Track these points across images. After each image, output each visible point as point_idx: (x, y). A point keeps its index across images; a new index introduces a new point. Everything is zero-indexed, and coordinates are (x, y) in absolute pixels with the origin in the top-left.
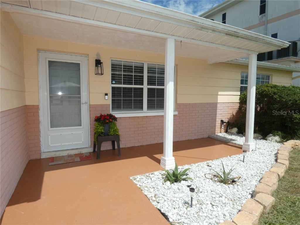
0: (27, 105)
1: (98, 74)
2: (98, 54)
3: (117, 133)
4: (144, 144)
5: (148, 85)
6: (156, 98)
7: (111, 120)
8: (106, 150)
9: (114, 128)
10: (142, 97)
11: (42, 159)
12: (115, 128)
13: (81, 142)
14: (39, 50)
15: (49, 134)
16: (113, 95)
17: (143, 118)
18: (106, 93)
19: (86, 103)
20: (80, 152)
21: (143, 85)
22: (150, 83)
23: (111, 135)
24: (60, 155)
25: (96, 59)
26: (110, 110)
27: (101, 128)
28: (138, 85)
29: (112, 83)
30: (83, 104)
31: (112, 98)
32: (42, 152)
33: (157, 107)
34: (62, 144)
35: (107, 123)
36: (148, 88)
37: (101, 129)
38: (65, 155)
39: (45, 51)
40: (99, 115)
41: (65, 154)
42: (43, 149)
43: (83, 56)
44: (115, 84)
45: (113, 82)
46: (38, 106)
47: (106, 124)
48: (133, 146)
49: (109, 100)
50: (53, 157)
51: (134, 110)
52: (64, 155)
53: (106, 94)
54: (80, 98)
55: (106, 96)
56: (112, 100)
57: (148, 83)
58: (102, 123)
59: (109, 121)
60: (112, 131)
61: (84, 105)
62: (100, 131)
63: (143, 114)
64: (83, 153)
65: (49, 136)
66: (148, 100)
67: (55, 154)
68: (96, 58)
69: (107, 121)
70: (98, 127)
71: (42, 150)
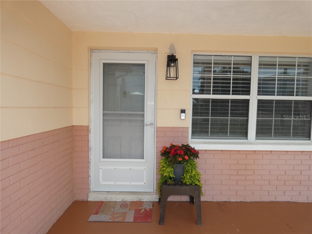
0: (74, 125)
1: (170, 77)
2: (172, 47)
3: (197, 183)
4: (248, 200)
5: (258, 95)
6: (274, 119)
7: (186, 157)
8: (179, 202)
9: (192, 172)
10: (247, 115)
11: (89, 201)
12: (194, 173)
13: (143, 184)
14: (92, 50)
15: (100, 167)
16: (195, 112)
17: (247, 152)
18: (183, 108)
19: (151, 124)
20: (140, 199)
21: (249, 94)
22: (263, 91)
23: (185, 184)
24: (112, 200)
25: (169, 54)
26: (188, 137)
27: (169, 170)
28: (239, 94)
29: (194, 93)
30: (147, 125)
31: (193, 116)
32: (91, 190)
33: (275, 133)
34: (116, 184)
35: (180, 163)
36: (258, 100)
37: (169, 172)
38: (119, 200)
39: (100, 50)
40: (168, 146)
41: (119, 198)
42: (93, 187)
43: (149, 52)
44: (198, 94)
45: (195, 91)
46: (88, 126)
47: (177, 163)
48: (227, 200)
49: (187, 120)
50: (103, 200)
51: (231, 138)
52: (117, 200)
53: (183, 111)
54: (143, 116)
55: (182, 114)
56: (193, 120)
57: (258, 91)
58: (171, 161)
59: (184, 159)
60: (188, 177)
61: (149, 127)
62: (167, 174)
63: (247, 146)
64: (143, 202)
65: (101, 170)
66: (258, 121)
67: (106, 198)
68: (168, 52)
69: (180, 159)
70: (164, 167)
71: (91, 188)
